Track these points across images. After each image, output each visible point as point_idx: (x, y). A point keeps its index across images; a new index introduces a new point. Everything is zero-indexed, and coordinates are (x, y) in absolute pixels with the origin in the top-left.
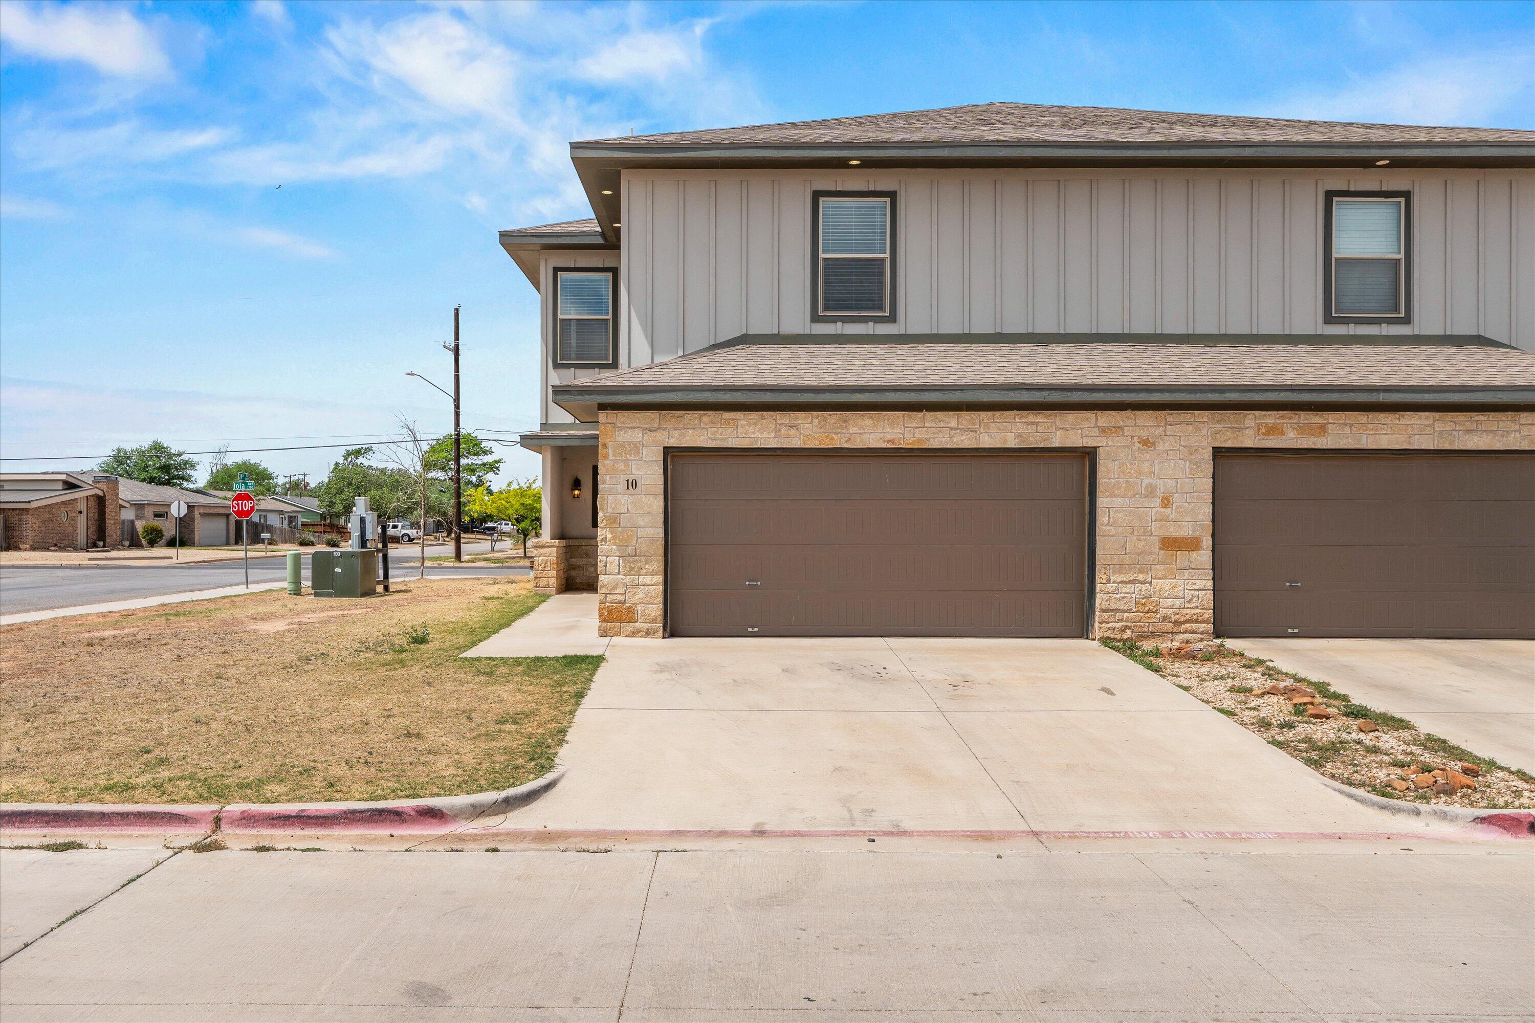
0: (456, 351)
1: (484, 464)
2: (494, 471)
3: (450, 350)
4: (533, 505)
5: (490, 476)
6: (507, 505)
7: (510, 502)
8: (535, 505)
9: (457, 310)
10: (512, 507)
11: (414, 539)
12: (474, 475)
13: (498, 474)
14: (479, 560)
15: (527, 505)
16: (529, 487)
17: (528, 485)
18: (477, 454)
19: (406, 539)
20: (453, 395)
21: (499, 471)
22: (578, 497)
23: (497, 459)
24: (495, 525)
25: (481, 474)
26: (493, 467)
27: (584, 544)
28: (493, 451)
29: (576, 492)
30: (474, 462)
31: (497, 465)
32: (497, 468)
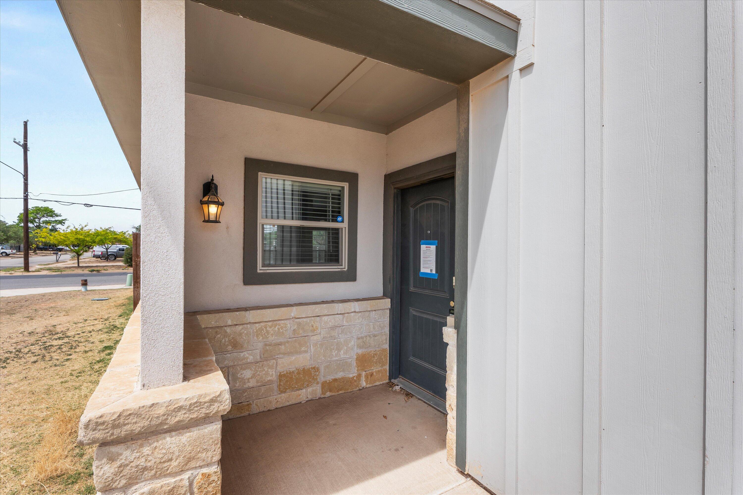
0: (25, 147)
1: (56, 221)
2: (62, 224)
3: (20, 145)
4: (84, 239)
5: (59, 226)
6: (65, 239)
7: (67, 237)
8: (86, 239)
9: (26, 124)
10: (69, 240)
11: (9, 254)
12: (51, 225)
13: (64, 225)
14: (43, 269)
15: (80, 239)
16: (82, 229)
17: (81, 227)
18: (51, 216)
19: (4, 254)
20: (22, 172)
21: (65, 224)
22: (216, 221)
23: (64, 219)
24: (63, 247)
25: (54, 225)
26: (61, 222)
27: (230, 323)
28: (61, 215)
29: (213, 209)
30: (50, 219)
31: (63, 221)
32: (64, 223)
